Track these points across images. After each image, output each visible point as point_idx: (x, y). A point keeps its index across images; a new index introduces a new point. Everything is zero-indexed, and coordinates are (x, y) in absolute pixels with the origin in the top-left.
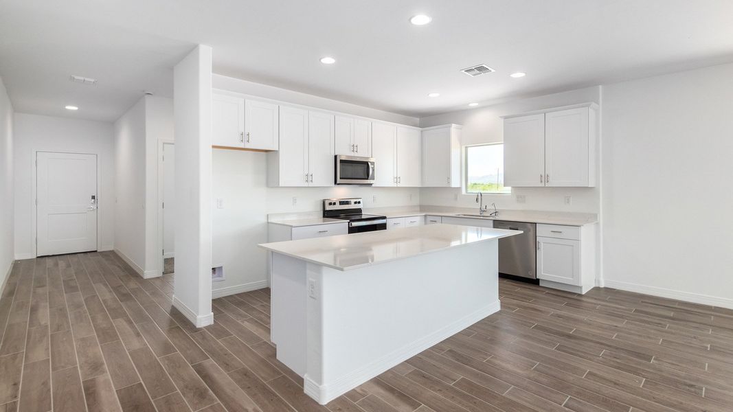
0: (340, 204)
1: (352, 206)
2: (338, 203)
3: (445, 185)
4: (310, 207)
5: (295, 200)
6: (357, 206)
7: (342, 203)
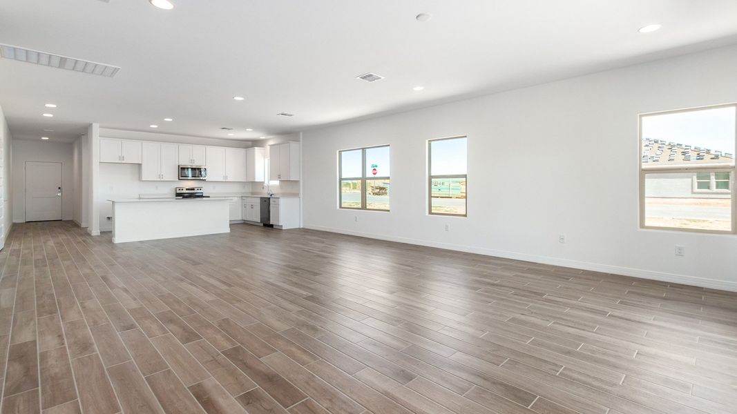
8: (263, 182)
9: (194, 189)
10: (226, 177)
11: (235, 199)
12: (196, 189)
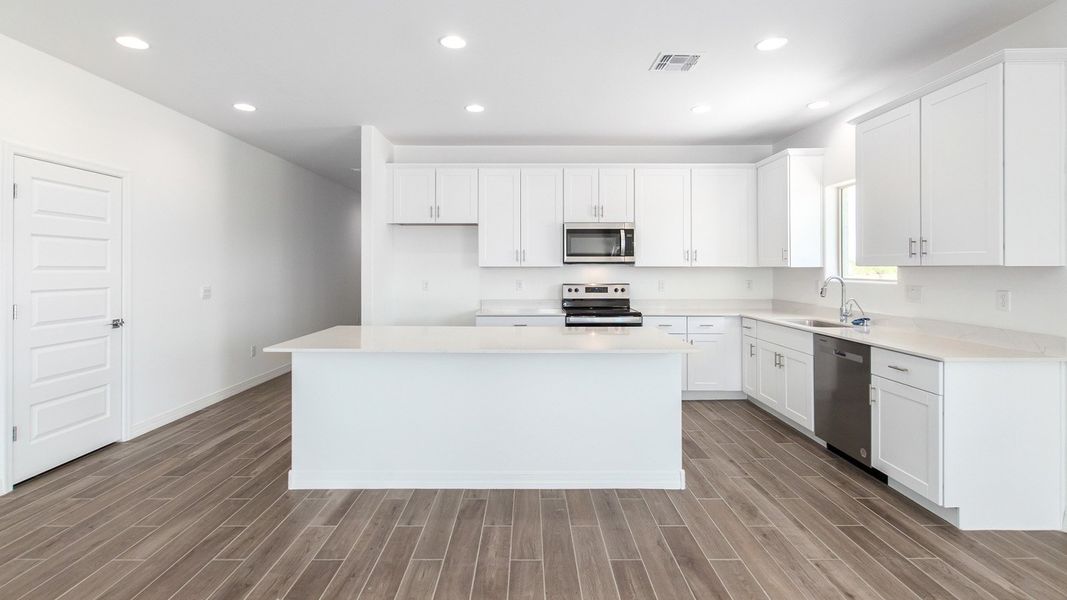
0: (587, 291)
1: (610, 295)
2: (582, 290)
3: (778, 263)
4: (543, 294)
5: (519, 284)
6: (619, 295)
7: (589, 290)
8: (819, 271)
9: (604, 290)
10: (691, 254)
11: (719, 324)
12: (611, 289)
